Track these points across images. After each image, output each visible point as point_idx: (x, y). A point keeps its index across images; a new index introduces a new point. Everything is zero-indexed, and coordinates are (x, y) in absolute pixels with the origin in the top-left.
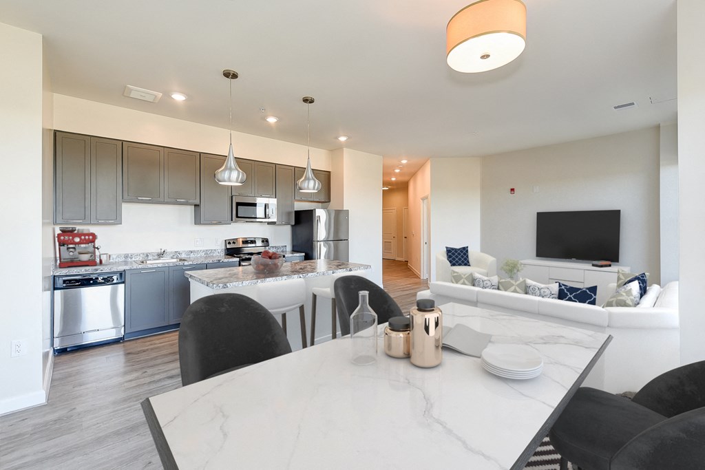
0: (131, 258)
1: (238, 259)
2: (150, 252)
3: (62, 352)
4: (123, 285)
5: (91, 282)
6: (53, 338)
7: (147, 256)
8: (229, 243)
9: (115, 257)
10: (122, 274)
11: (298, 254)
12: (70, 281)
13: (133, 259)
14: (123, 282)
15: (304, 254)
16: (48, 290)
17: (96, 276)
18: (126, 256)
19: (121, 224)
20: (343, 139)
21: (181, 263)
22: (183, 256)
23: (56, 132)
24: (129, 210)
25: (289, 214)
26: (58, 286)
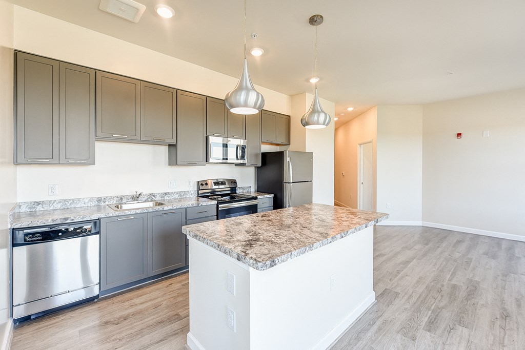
0: (105, 202)
1: (215, 202)
2: (124, 195)
3: (25, 321)
4: (98, 235)
5: (60, 234)
6: (12, 306)
7: (122, 199)
8: (202, 185)
9: (86, 201)
10: (96, 223)
11: (268, 196)
12: (33, 234)
13: (107, 203)
14: (98, 233)
15: (273, 195)
16: (6, 247)
17: (66, 227)
18: (99, 200)
19: (94, 164)
20: (314, 81)
21: (160, 208)
22: (158, 198)
23: (16, 53)
24: (102, 149)
25: (257, 155)
26: (19, 242)
